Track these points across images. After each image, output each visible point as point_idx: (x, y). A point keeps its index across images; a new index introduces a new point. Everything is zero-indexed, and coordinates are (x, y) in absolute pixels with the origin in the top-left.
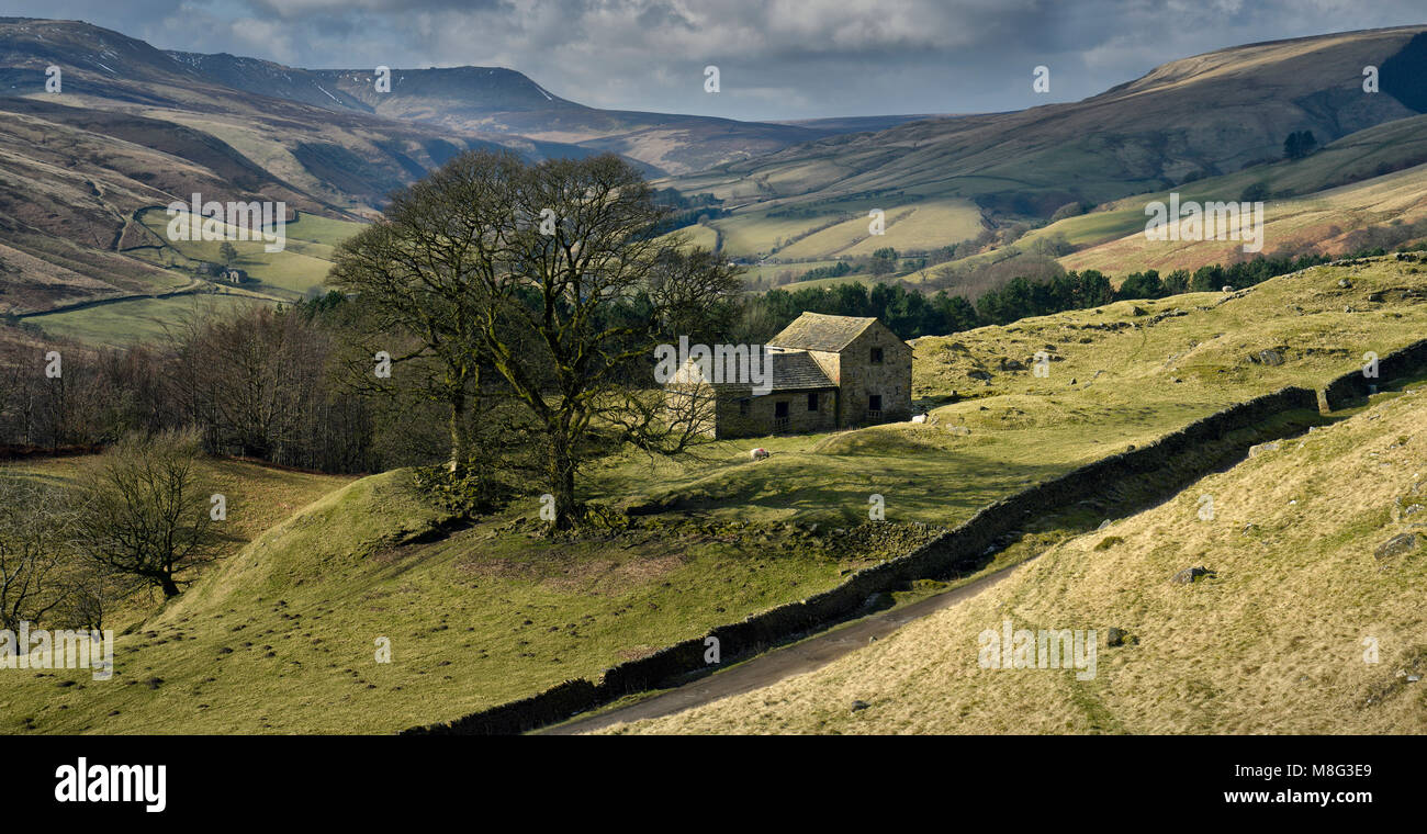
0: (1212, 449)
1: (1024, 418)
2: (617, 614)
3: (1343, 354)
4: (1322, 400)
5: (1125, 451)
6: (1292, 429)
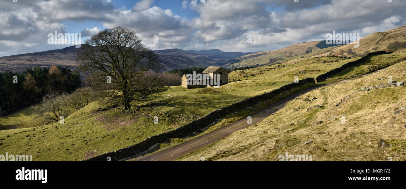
0: (287, 93)
1: (245, 85)
2: (103, 138)
3: (320, 71)
4: (315, 80)
5: (263, 94)
6: (308, 87)
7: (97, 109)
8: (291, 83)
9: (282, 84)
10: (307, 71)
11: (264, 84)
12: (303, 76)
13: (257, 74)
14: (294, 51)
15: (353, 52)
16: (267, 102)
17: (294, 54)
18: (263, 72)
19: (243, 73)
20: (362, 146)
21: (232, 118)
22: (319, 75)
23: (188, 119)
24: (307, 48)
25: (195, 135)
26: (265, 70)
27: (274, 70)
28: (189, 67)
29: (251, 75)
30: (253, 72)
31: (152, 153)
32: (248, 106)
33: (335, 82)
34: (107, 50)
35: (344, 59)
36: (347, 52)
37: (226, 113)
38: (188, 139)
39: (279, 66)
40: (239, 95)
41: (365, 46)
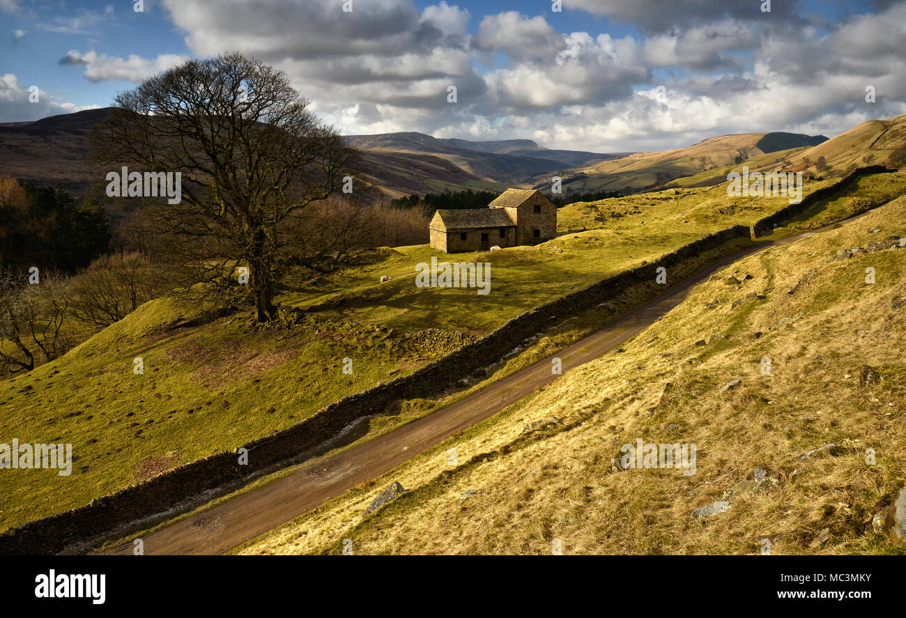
0: (693, 262)
1: (597, 243)
2: (191, 411)
3: (761, 209)
4: (752, 232)
5: (640, 266)
6: (738, 249)
7: (169, 323)
8: (701, 239)
9: (682, 241)
10: (737, 209)
11: (641, 241)
12: (728, 222)
13: (626, 213)
14: (709, 155)
15: (828, 164)
16: (649, 287)
17: (711, 163)
18: (640, 209)
19: (593, 209)
20: (832, 385)
21: (565, 335)
22: (759, 219)
23: (448, 341)
24: (738, 151)
25: (467, 387)
26: (644, 204)
27: (664, 203)
28: (450, 189)
29: (613, 215)
30: (617, 207)
31: (347, 448)
32: (605, 300)
33: (790, 237)
34: (194, 130)
35: (809, 182)
36: (815, 164)
37: (548, 322)
38: (448, 399)
39: (677, 193)
40: (584, 269)
41: (850, 152)
